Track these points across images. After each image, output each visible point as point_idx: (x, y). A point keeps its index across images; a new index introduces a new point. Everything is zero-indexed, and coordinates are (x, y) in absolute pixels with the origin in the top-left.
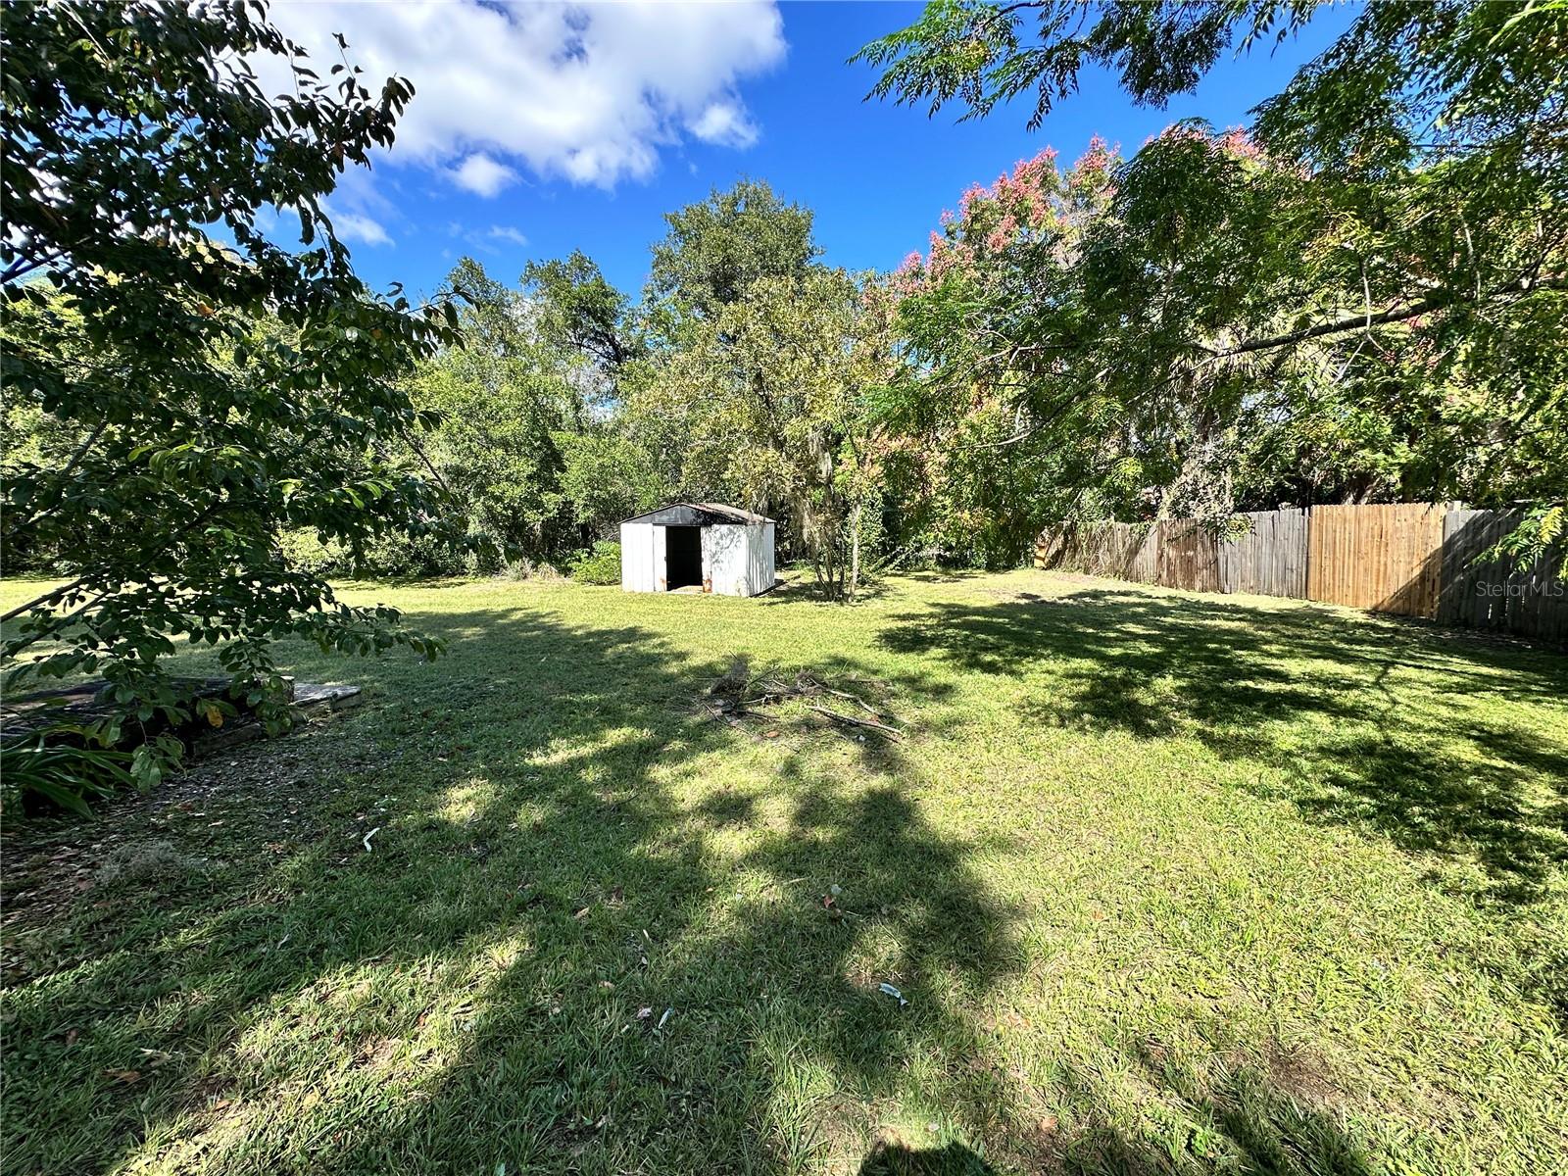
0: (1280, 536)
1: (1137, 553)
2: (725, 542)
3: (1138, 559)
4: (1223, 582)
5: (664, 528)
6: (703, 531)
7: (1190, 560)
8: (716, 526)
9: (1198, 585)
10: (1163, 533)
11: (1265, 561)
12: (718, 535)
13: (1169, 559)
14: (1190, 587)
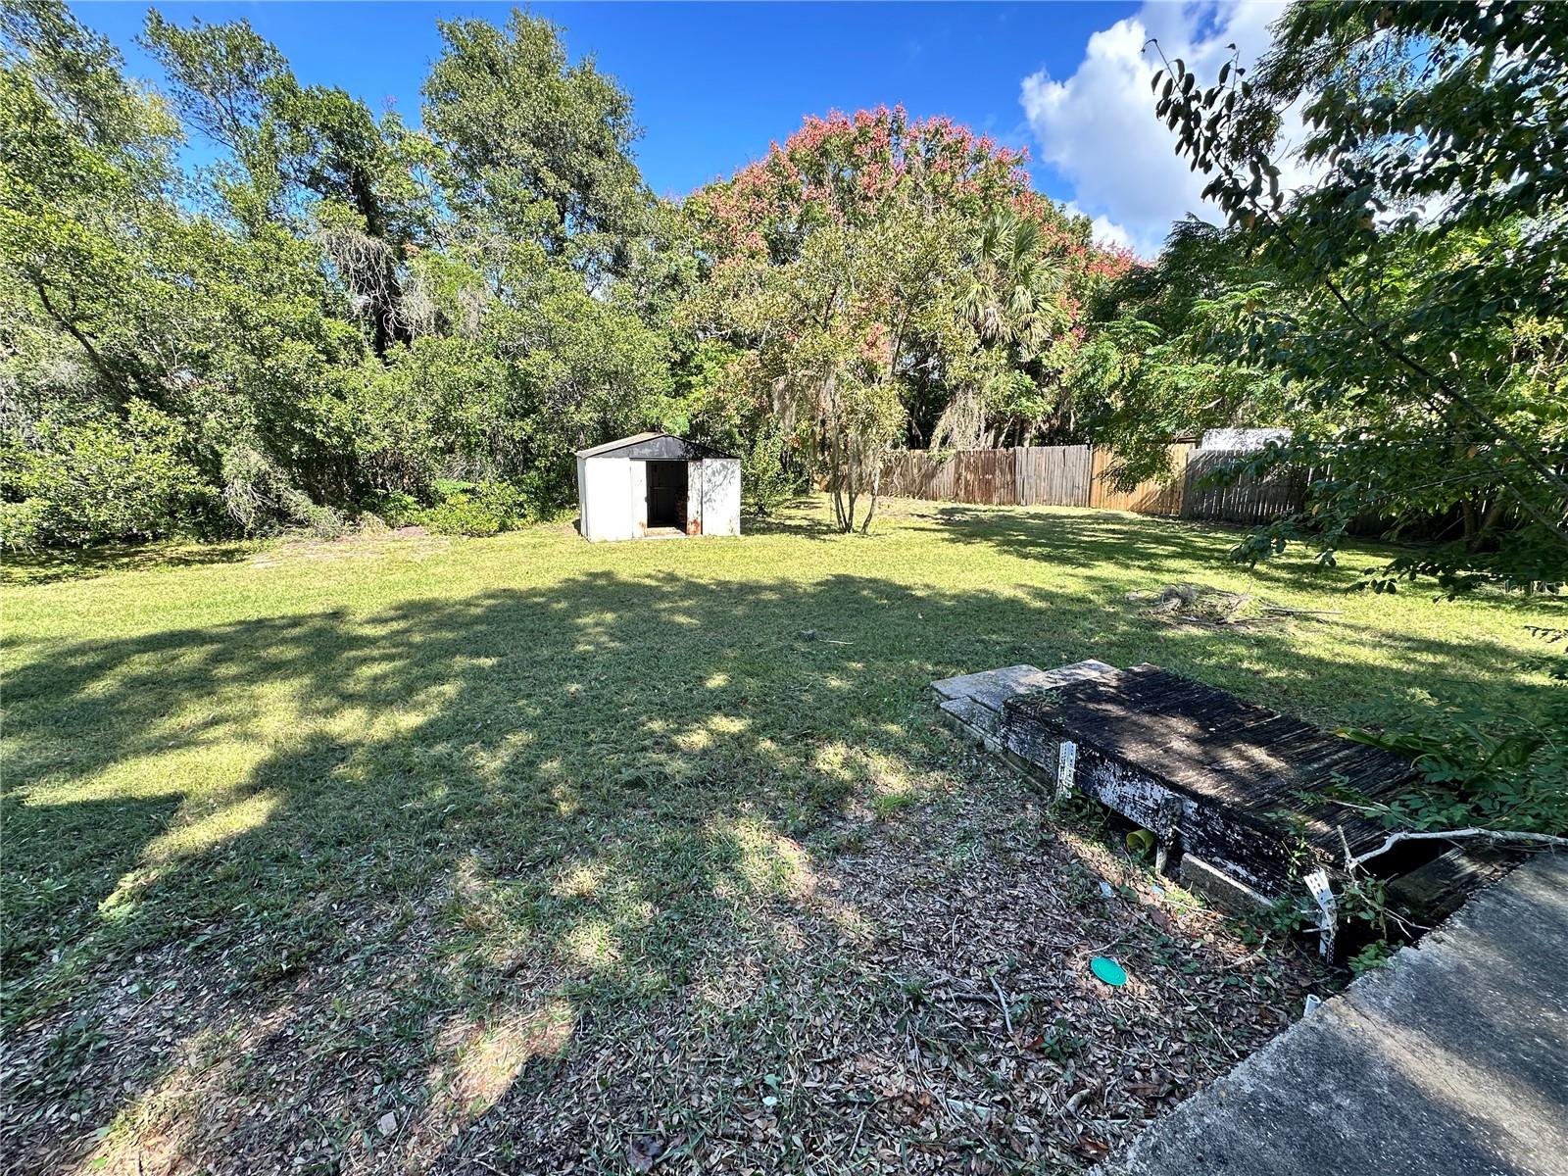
0: (1069, 464)
1: (933, 476)
2: (718, 479)
3: (935, 481)
4: (1019, 497)
5: (643, 464)
6: (691, 467)
7: (988, 482)
8: (707, 461)
9: (996, 500)
10: (961, 461)
11: (1057, 482)
12: (709, 471)
13: (967, 481)
14: (988, 501)
